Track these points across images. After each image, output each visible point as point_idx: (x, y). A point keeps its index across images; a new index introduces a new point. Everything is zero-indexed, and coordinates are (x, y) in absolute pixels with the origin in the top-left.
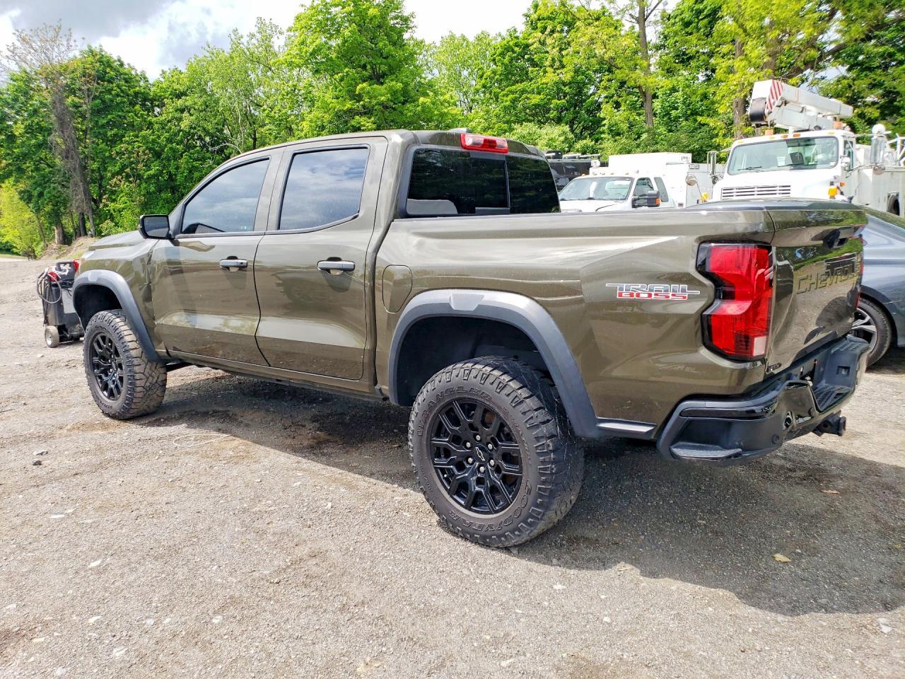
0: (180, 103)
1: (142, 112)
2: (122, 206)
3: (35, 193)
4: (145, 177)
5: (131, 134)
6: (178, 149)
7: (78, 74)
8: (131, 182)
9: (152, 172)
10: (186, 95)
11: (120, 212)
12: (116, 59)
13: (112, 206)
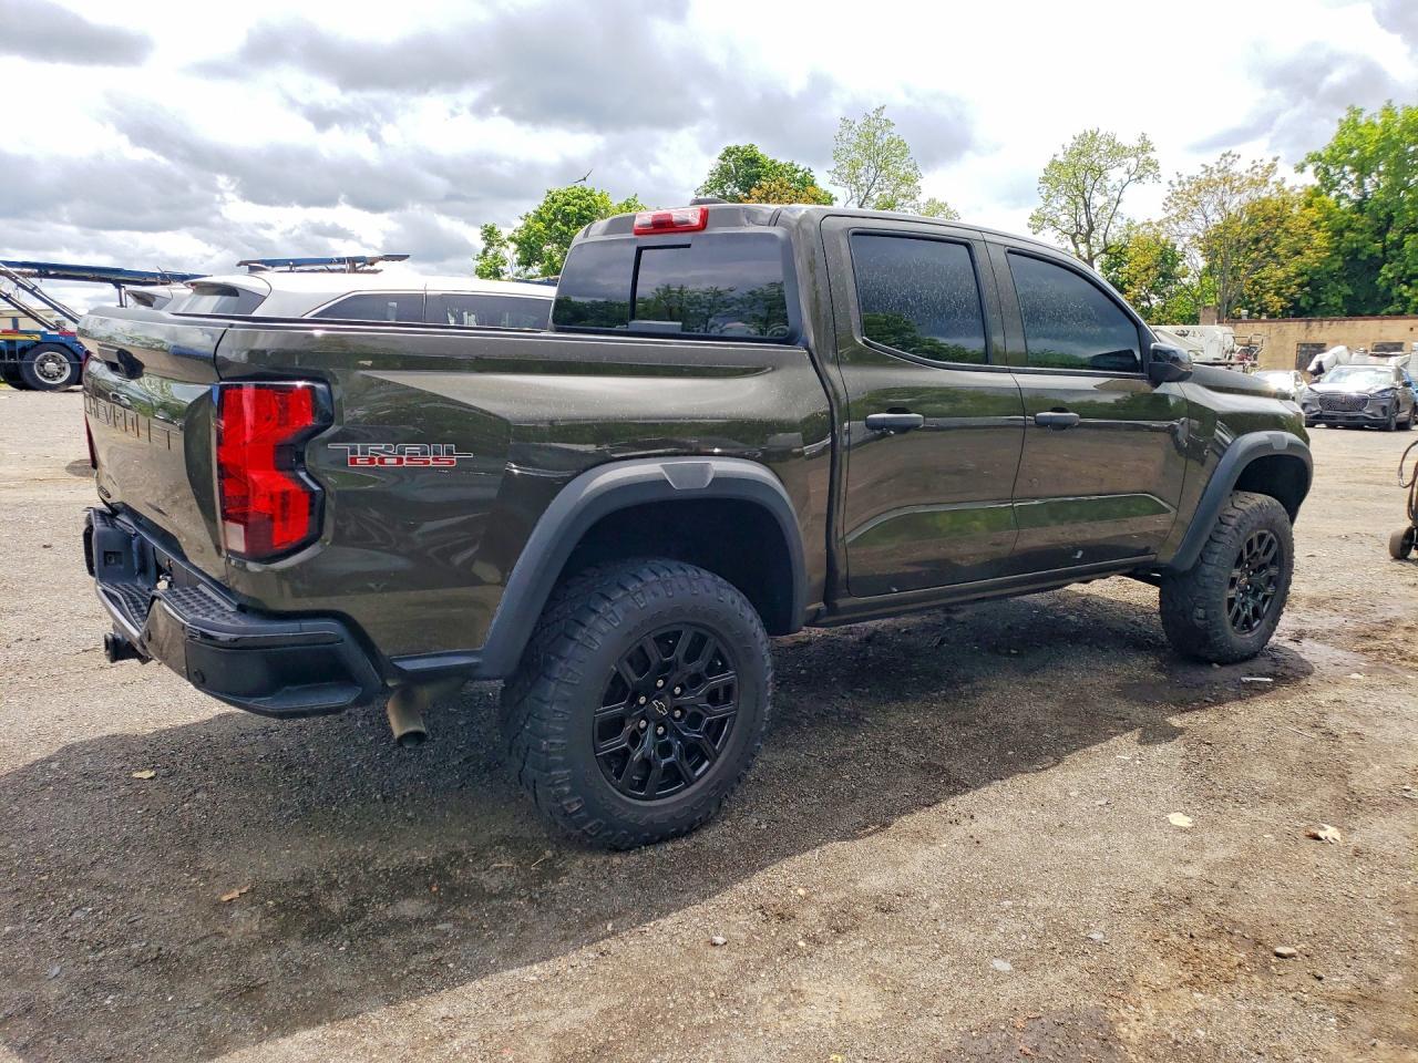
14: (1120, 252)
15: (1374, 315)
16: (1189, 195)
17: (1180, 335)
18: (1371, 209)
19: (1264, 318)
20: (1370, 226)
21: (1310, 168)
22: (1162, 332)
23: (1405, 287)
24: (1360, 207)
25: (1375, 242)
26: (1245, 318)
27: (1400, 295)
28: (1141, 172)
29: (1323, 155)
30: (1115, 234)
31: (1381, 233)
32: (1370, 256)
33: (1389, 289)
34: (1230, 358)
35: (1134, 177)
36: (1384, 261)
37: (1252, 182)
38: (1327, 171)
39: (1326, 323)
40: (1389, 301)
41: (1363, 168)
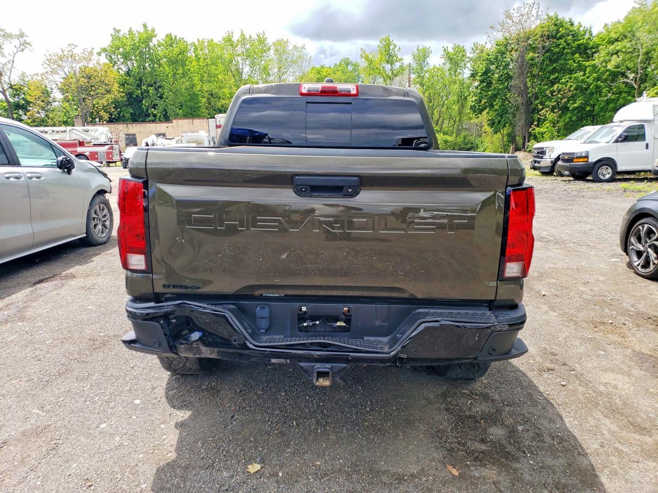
0: (611, 48)
1: (579, 59)
2: (545, 130)
3: (496, 121)
4: (570, 109)
5: (567, 77)
6: (601, 86)
7: (538, 36)
8: (554, 113)
9: (576, 105)
10: (618, 41)
11: (543, 134)
12: (568, 21)
13: (537, 129)
14: (20, 88)
15: (144, 121)
16: (55, 62)
17: (86, 131)
18: (133, 75)
19: (105, 122)
20: (135, 83)
21: (103, 55)
22: (76, 130)
23: (153, 110)
24: (128, 73)
25: (138, 90)
26: (98, 123)
27: (152, 113)
28: (22, 47)
29: (108, 49)
30: (15, 79)
31: (139, 86)
32: (137, 96)
33: (147, 110)
34: (111, 142)
35: (19, 50)
36: (143, 98)
37: (85, 59)
38: (111, 57)
39: (134, 125)
40: (148, 115)
41: (126, 57)
